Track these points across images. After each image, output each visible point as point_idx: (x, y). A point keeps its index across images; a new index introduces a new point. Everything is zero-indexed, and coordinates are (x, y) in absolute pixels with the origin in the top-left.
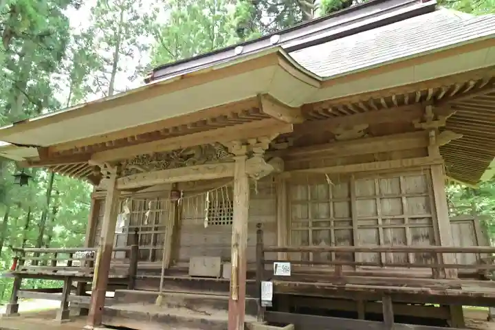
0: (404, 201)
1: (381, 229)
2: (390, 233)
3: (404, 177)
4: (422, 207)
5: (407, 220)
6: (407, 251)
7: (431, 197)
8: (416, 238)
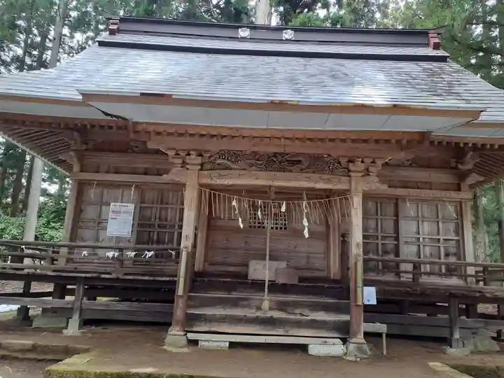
0: (440, 224)
1: (421, 246)
2: (427, 249)
3: (441, 205)
4: (452, 231)
5: (441, 240)
6: (440, 264)
7: (460, 223)
8: (447, 255)
